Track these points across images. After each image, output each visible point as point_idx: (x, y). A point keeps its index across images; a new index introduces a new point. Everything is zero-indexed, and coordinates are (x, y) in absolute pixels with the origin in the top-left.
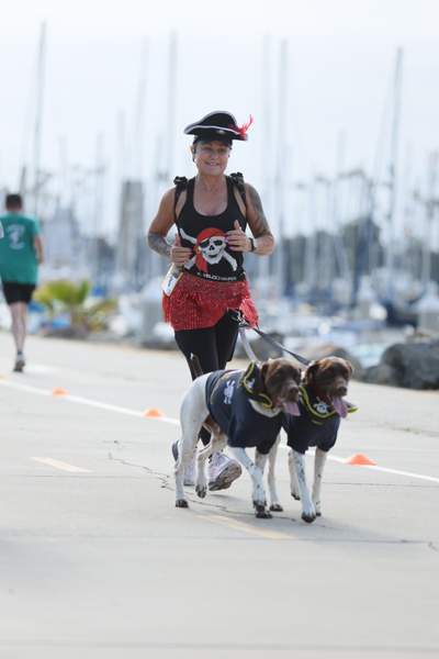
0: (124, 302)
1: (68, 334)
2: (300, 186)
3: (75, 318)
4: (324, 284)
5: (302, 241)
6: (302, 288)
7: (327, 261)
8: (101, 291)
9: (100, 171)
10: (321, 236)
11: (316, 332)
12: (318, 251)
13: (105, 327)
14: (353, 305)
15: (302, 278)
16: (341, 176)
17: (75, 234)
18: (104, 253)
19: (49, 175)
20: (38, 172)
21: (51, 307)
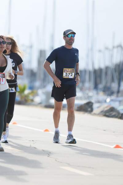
0: (40, 92)
2: (100, 51)
3: (22, 98)
4: (108, 85)
5: (101, 70)
6: (101, 86)
7: (109, 77)
8: (31, 88)
10: (107, 68)
11: (105, 101)
12: (106, 73)
13: (32, 100)
14: (118, 92)
15: (101, 82)
16: (114, 47)
18: (32, 75)
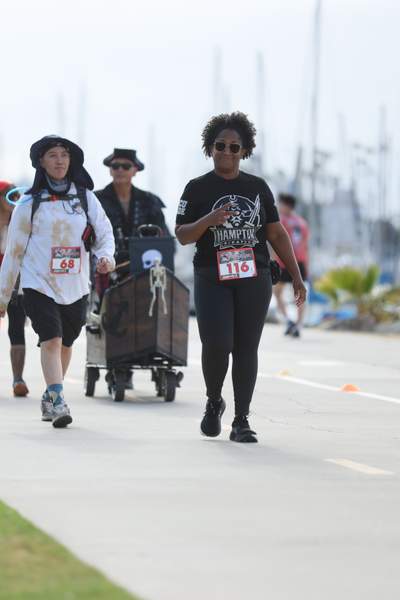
1: (355, 326)
3: (361, 310)
8: (387, 278)
9: (384, 148)
17: (357, 218)
18: (390, 237)
19: (326, 155)
20: (316, 152)
21: (335, 296)
